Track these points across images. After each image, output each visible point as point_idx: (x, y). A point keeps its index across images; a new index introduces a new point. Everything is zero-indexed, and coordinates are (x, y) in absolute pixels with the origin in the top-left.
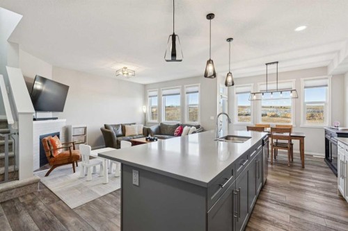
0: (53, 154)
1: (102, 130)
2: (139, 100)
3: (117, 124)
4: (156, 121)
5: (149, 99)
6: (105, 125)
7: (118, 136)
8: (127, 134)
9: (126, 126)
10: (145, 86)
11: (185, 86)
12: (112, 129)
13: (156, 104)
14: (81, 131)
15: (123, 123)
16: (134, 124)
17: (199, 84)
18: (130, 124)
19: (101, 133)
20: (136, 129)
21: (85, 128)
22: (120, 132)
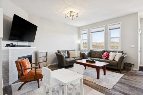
0: (23, 73)
1: (56, 54)
2: (76, 36)
3: (64, 50)
4: (87, 49)
5: (82, 35)
6: (58, 51)
7: (66, 58)
8: (71, 56)
9: (70, 51)
10: (79, 27)
11: (108, 25)
12: (62, 53)
13: (87, 38)
14: (44, 54)
15: (68, 50)
16: (74, 50)
17: (121, 23)
18: (72, 51)
19: (56, 56)
20: (76, 54)
21: (47, 53)
22: (66, 55)
